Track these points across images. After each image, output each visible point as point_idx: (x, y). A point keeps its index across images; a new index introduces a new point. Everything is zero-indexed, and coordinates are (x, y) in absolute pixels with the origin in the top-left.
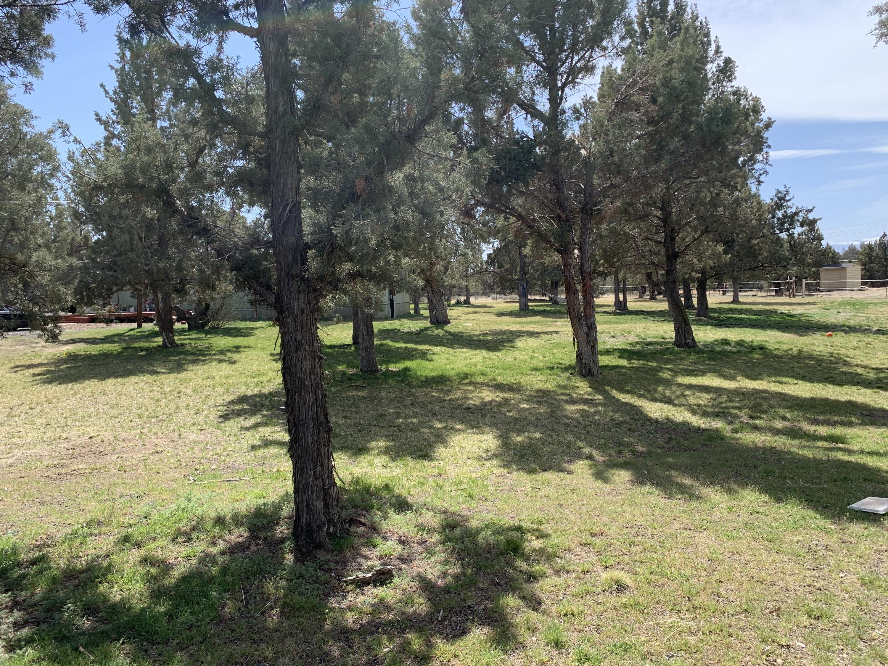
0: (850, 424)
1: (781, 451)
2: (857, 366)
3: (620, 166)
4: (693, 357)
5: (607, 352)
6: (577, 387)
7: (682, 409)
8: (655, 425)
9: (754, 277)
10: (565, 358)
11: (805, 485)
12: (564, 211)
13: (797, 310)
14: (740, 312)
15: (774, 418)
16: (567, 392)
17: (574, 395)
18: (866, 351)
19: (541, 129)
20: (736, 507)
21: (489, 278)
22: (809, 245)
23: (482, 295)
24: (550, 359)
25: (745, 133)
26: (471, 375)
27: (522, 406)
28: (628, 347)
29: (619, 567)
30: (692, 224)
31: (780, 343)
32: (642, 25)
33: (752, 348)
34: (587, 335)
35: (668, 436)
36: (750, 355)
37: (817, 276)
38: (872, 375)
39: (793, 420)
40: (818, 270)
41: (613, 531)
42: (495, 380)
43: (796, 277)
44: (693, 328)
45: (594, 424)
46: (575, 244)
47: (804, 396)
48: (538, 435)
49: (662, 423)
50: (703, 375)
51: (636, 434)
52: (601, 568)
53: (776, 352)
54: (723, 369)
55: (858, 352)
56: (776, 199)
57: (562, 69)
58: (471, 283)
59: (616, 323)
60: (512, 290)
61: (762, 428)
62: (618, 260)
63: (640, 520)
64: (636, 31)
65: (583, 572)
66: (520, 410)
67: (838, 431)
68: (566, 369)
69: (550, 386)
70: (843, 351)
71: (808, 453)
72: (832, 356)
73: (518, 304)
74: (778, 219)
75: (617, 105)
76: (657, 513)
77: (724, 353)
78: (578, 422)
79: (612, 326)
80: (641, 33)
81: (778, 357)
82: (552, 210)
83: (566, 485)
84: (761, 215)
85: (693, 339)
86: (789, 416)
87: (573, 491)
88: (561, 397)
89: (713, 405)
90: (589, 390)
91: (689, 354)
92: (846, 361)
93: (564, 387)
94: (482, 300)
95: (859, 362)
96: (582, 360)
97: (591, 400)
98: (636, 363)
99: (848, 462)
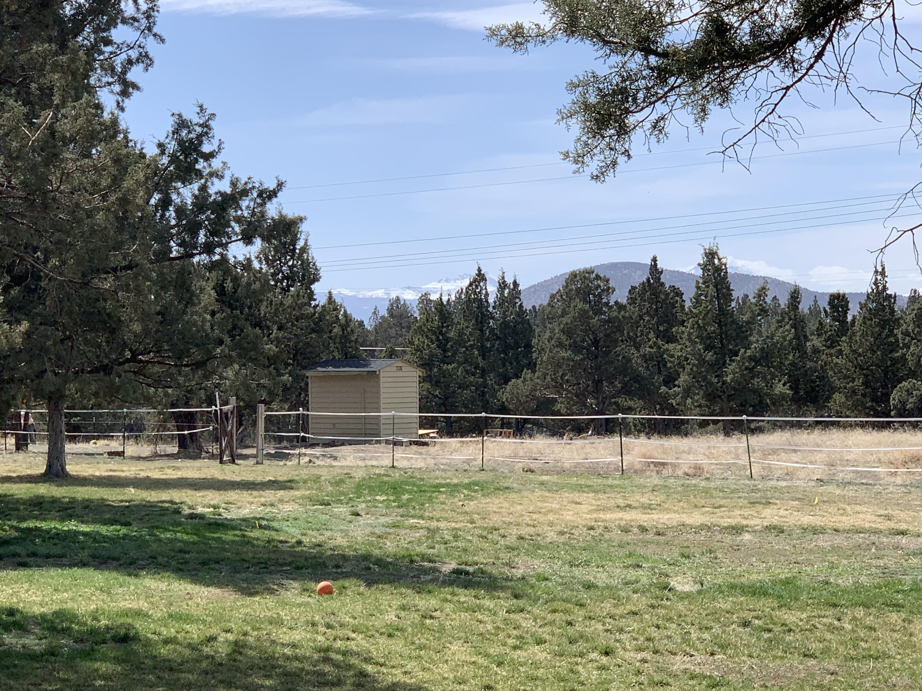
9: (116, 395)
14: (69, 510)
18: (420, 640)
22: (274, 296)
31: (179, 617)
33: (93, 640)
36: (85, 665)
43: (239, 399)
55: (397, 645)
70: (359, 643)
95: (398, 678)
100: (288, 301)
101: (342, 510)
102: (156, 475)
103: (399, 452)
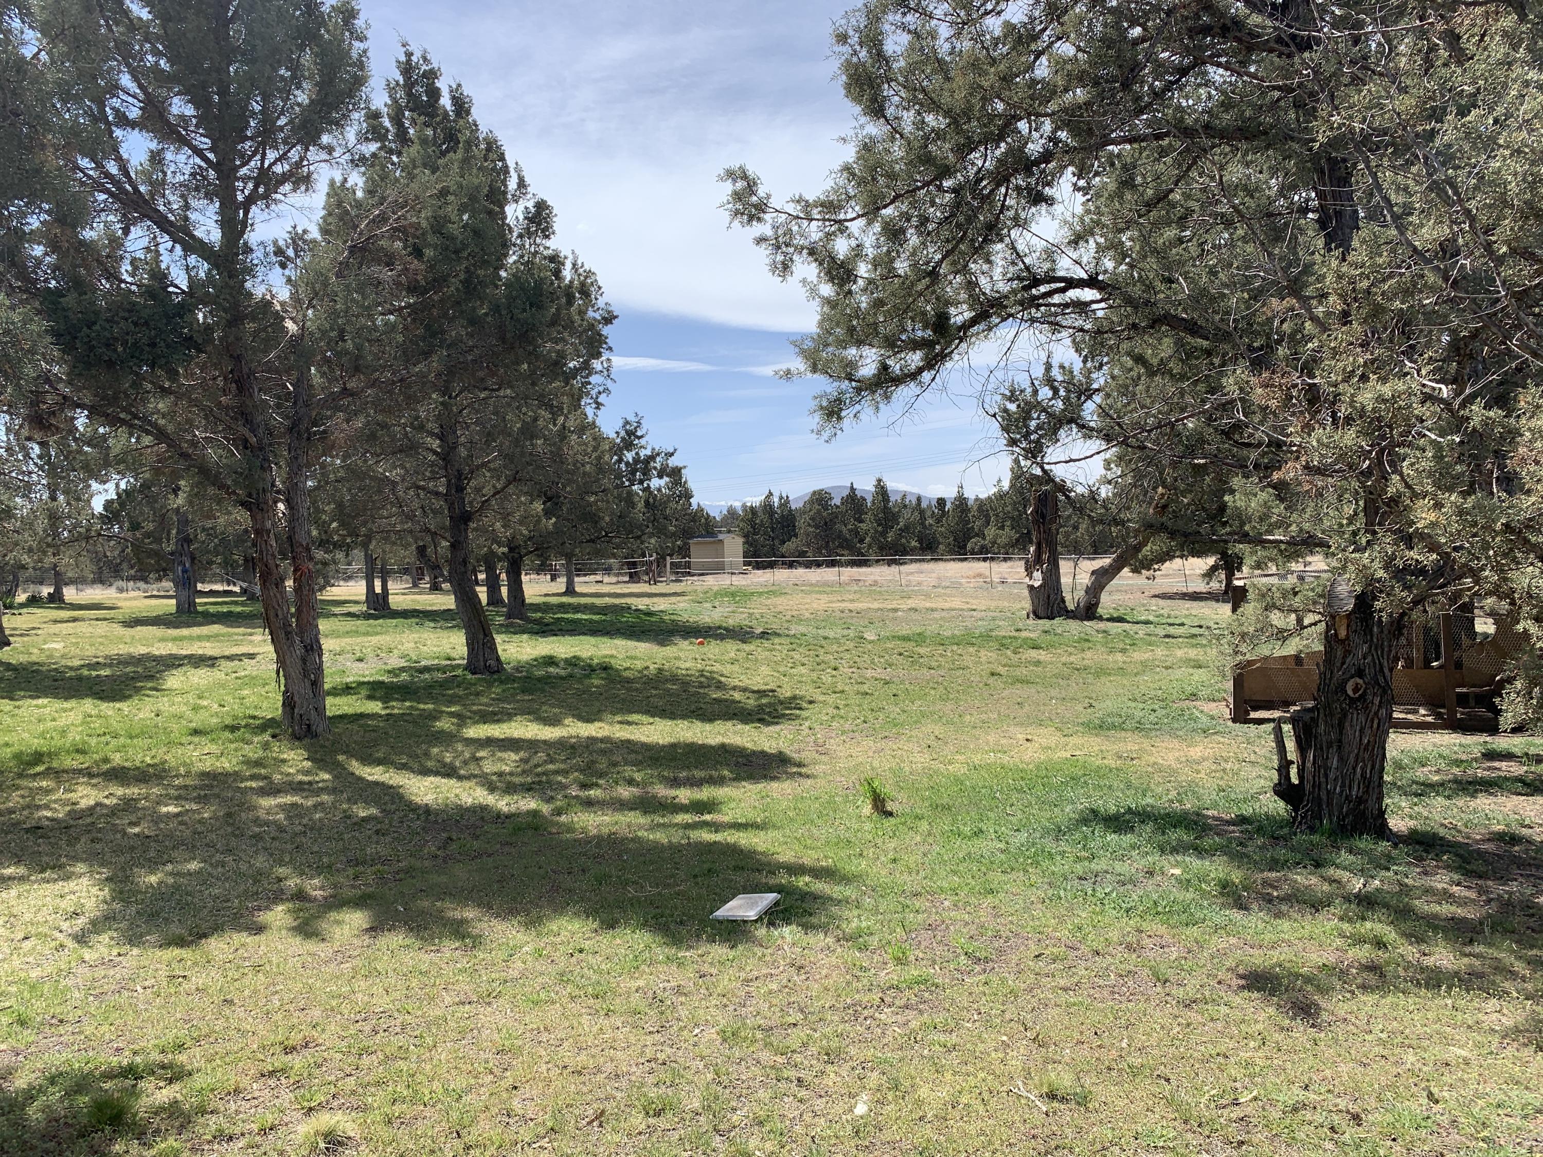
0: (720, 781)
1: (624, 839)
2: (734, 688)
3: (358, 358)
4: (497, 690)
5: (347, 690)
6: (284, 761)
7: (472, 783)
8: (423, 818)
9: (598, 554)
10: (265, 705)
11: (655, 891)
12: (252, 431)
13: (660, 605)
14: (577, 608)
15: (617, 783)
16: (263, 771)
17: (277, 778)
18: (747, 665)
19: (202, 275)
20: (549, 948)
21: (111, 551)
22: (673, 505)
23: (94, 582)
24: (233, 708)
25: (570, 325)
26: (50, 754)
27: (164, 810)
28: (385, 678)
29: (335, 1104)
30: (492, 466)
31: (631, 658)
32: (397, 120)
33: (590, 669)
34: (304, 660)
35: (444, 835)
36: (587, 682)
37: (685, 551)
38: (752, 702)
39: (642, 784)
40: (686, 544)
41: (329, 1036)
42: (106, 760)
43: (658, 554)
44: (498, 638)
45: (312, 829)
46: (278, 492)
47: (661, 742)
48: (194, 866)
49: (437, 813)
50: (510, 720)
51: (388, 839)
52: (299, 1115)
53: (627, 674)
54: (544, 708)
55: (736, 668)
56: (623, 433)
57: (244, 171)
58: (66, 560)
59: (367, 634)
60: (162, 572)
61: (598, 802)
62: (365, 523)
63: (382, 1002)
64: (387, 131)
65: (263, 1132)
66: (158, 819)
67: (704, 794)
68: (267, 725)
69: (226, 764)
70: (717, 667)
71: (660, 837)
72: (702, 676)
73: (173, 602)
74: (627, 464)
75: (353, 250)
76: (414, 983)
77: (547, 680)
78: (281, 829)
79: (359, 640)
80: (397, 135)
81: (629, 681)
82: (230, 428)
83: (245, 959)
84: (599, 458)
85: (498, 659)
86: (638, 777)
87: (257, 968)
88: (248, 784)
89: (524, 772)
90: (308, 764)
91: (490, 685)
92: (720, 682)
93: (258, 763)
94: (95, 594)
95: (738, 683)
96: (293, 708)
97: (310, 783)
98: (398, 707)
99: (715, 842)
100: (679, 508)
101: (708, 605)
102: (619, 591)
103: (734, 578)
